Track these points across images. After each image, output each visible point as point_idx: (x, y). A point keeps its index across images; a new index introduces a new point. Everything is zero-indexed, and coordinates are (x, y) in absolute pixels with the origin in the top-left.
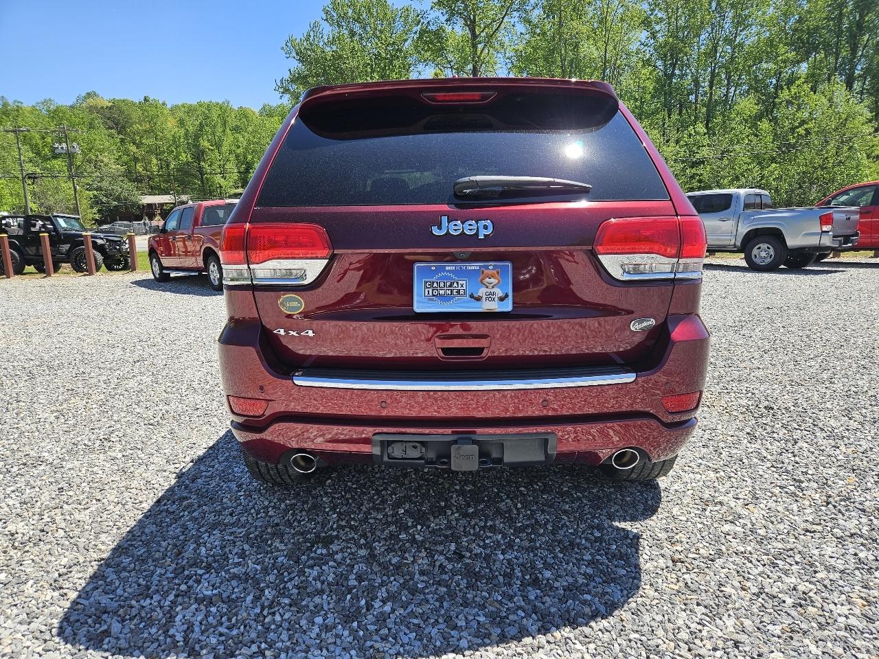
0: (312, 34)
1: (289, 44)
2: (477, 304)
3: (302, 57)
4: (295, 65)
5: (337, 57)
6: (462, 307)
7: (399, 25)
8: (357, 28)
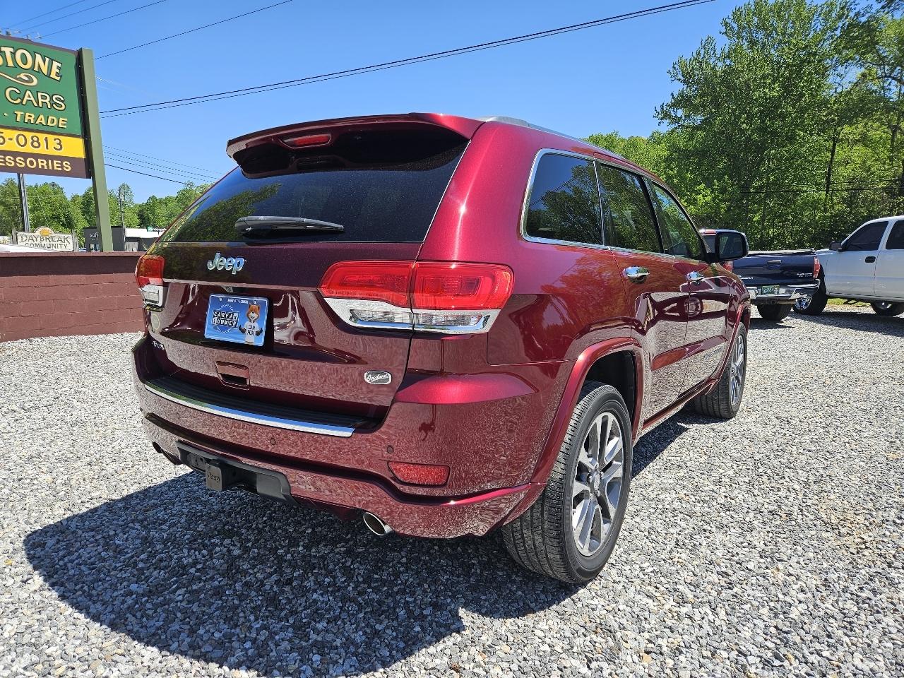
0: (702, 52)
1: (677, 67)
2: (241, 335)
3: (687, 79)
4: (678, 87)
5: (729, 72)
6: (232, 337)
7: (818, 24)
8: (760, 35)
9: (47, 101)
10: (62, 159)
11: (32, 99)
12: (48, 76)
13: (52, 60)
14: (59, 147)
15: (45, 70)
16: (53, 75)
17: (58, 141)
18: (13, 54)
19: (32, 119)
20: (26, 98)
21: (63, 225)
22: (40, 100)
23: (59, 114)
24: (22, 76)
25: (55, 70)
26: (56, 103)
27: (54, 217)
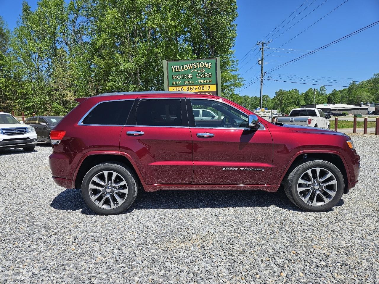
9: (207, 76)
10: (210, 92)
11: (203, 76)
12: (208, 68)
13: (209, 63)
14: (209, 89)
15: (207, 67)
16: (209, 68)
17: (209, 87)
18: (199, 64)
19: (203, 82)
20: (202, 76)
21: (296, 105)
22: (205, 76)
23: (210, 79)
24: (201, 70)
25: (210, 66)
26: (209, 76)
27: (293, 102)
